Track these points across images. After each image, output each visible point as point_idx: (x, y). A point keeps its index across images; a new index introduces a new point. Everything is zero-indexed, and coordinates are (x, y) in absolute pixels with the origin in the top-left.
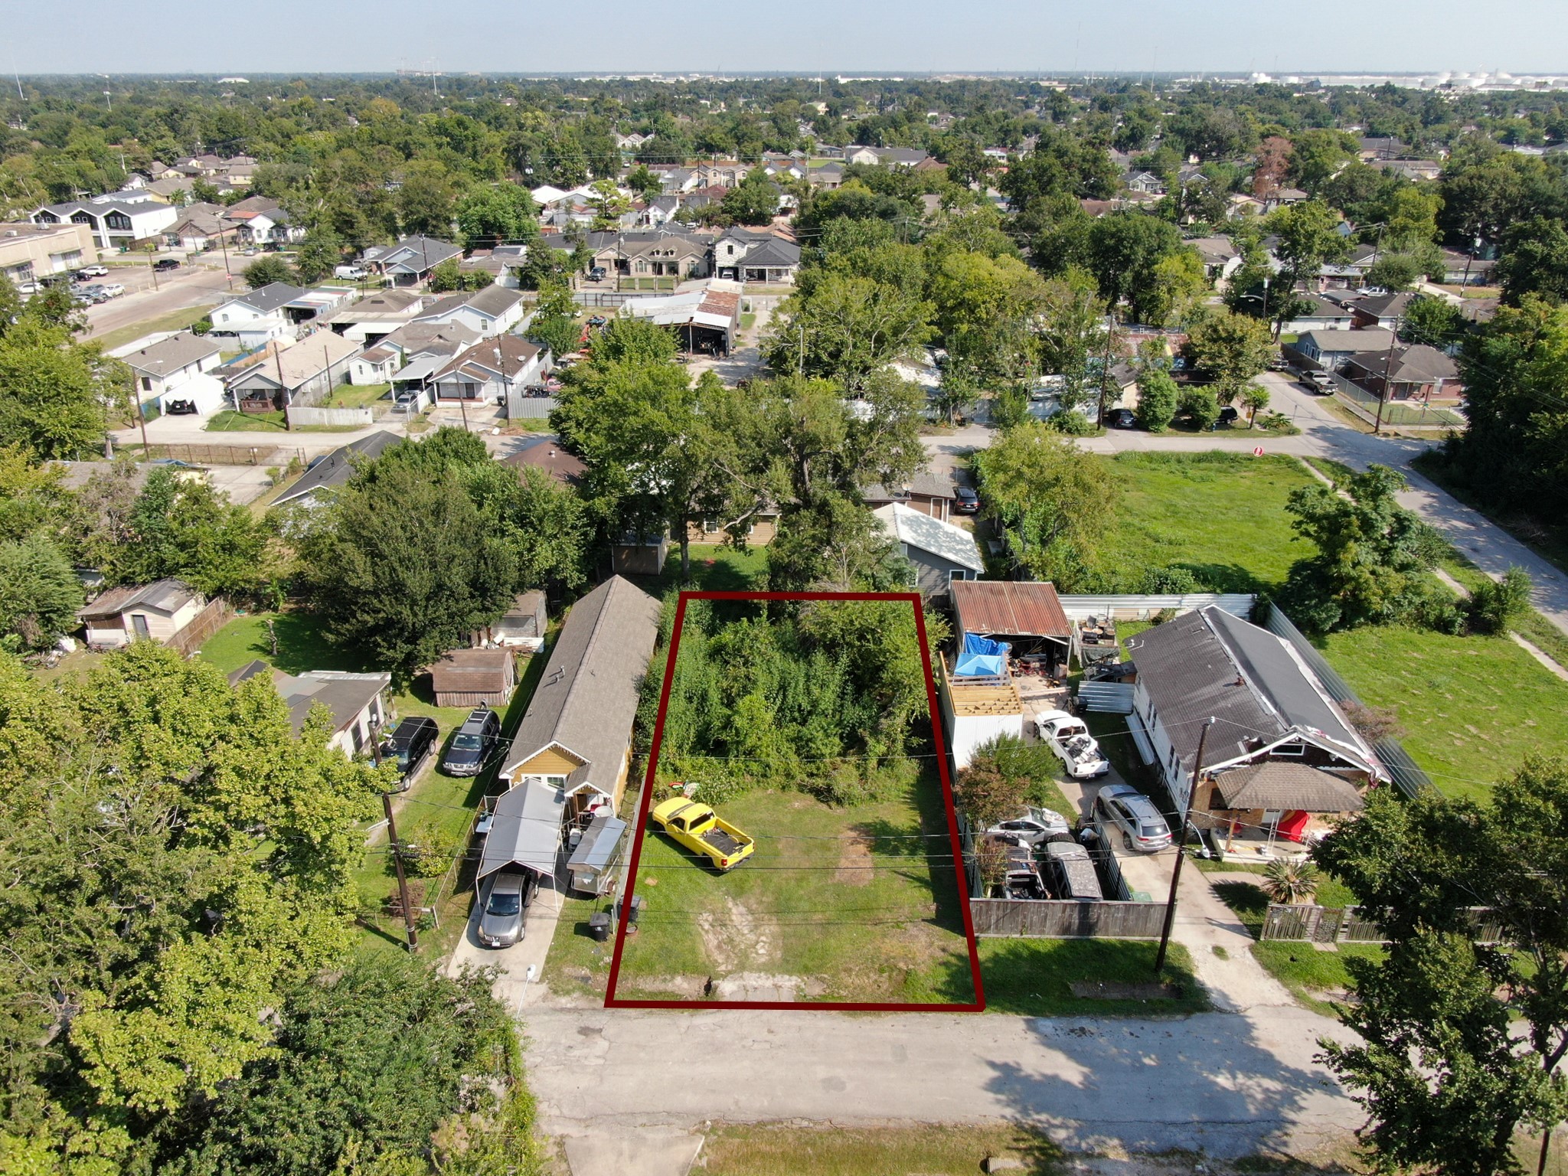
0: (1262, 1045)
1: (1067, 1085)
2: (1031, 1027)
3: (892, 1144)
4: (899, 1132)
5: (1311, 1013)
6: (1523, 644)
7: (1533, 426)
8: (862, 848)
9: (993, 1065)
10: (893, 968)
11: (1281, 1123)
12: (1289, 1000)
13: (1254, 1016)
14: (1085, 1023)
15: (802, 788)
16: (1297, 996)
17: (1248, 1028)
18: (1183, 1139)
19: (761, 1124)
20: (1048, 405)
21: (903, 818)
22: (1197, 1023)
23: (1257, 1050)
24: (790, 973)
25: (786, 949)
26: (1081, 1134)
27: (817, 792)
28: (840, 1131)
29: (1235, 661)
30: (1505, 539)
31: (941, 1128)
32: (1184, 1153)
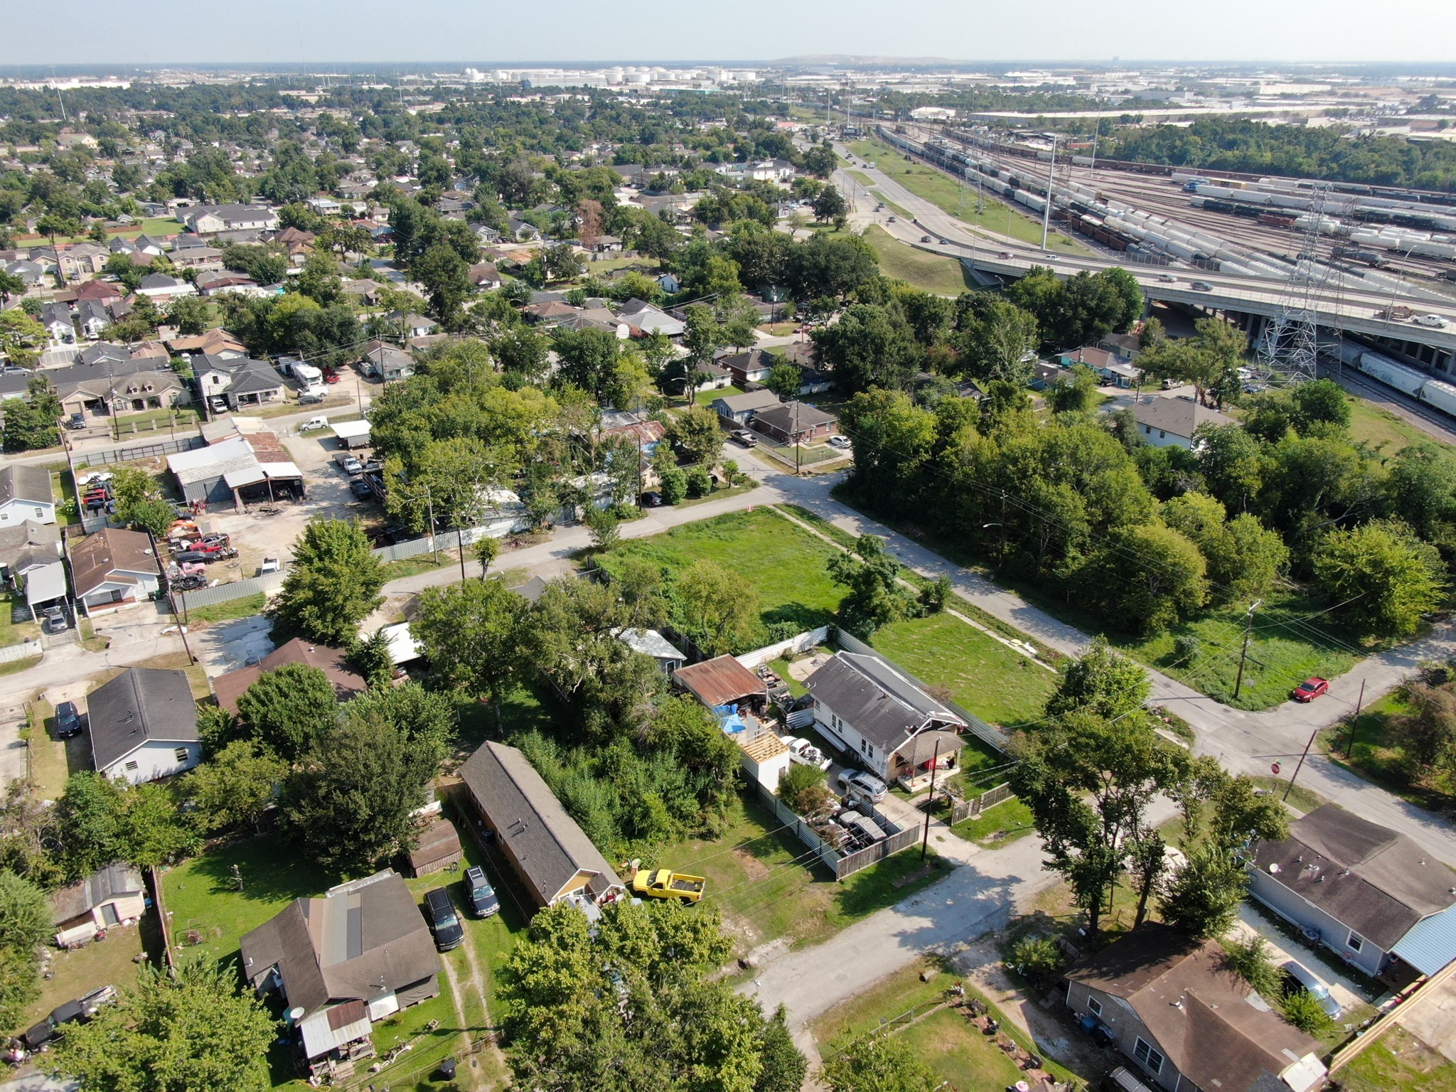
0: (984, 874)
1: (928, 929)
2: (897, 911)
3: (881, 990)
4: (882, 984)
5: (990, 851)
6: (953, 613)
7: (901, 471)
8: (748, 857)
9: (895, 935)
10: (816, 912)
11: (1011, 903)
12: (979, 849)
13: (972, 862)
14: (915, 898)
15: (691, 837)
16: (981, 845)
17: (973, 869)
18: (983, 928)
19: (826, 1011)
20: (603, 500)
21: (756, 833)
22: (954, 876)
23: (982, 878)
24: (774, 938)
25: (761, 927)
26: (947, 946)
27: (703, 837)
28: (859, 997)
29: (875, 684)
30: (908, 543)
31: (896, 973)
32: (987, 934)
